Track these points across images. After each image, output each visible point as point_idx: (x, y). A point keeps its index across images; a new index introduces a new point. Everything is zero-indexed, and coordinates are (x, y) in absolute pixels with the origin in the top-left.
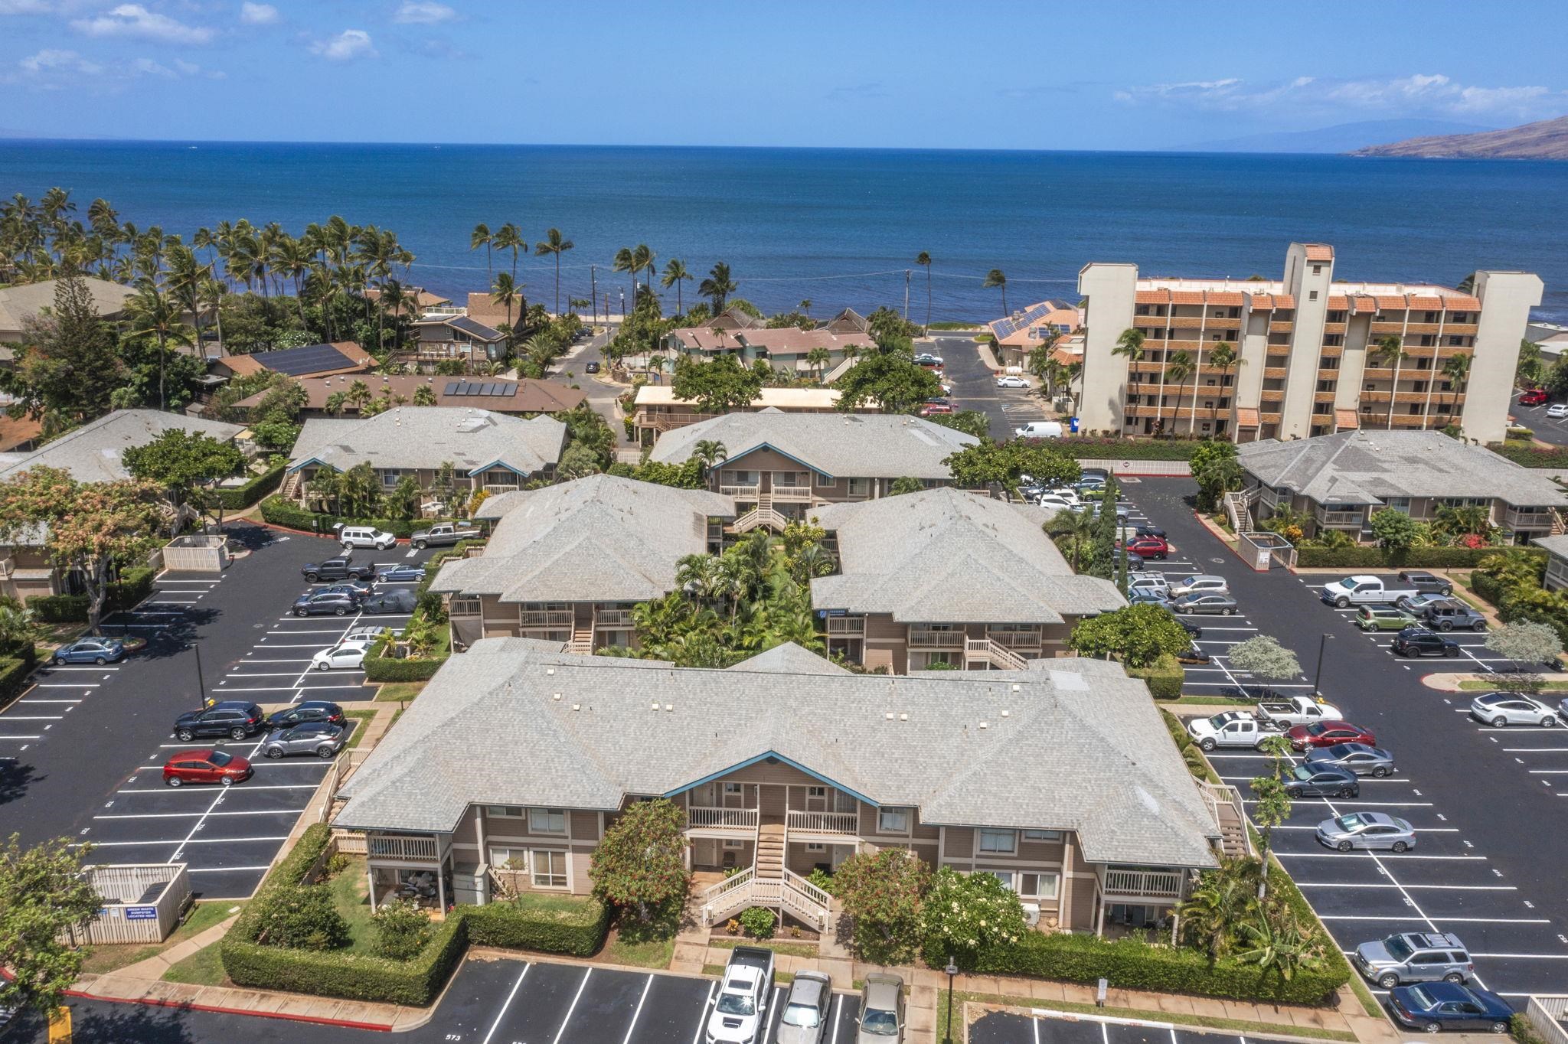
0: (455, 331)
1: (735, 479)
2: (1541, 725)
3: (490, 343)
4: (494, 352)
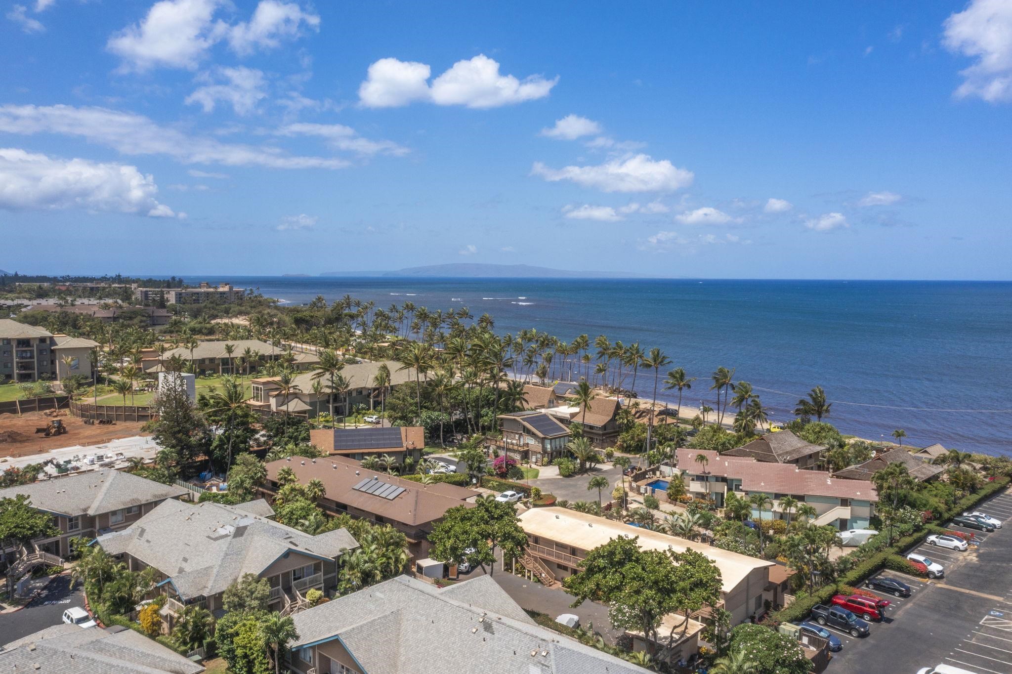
0: (524, 427)
3: (545, 438)
4: (549, 446)
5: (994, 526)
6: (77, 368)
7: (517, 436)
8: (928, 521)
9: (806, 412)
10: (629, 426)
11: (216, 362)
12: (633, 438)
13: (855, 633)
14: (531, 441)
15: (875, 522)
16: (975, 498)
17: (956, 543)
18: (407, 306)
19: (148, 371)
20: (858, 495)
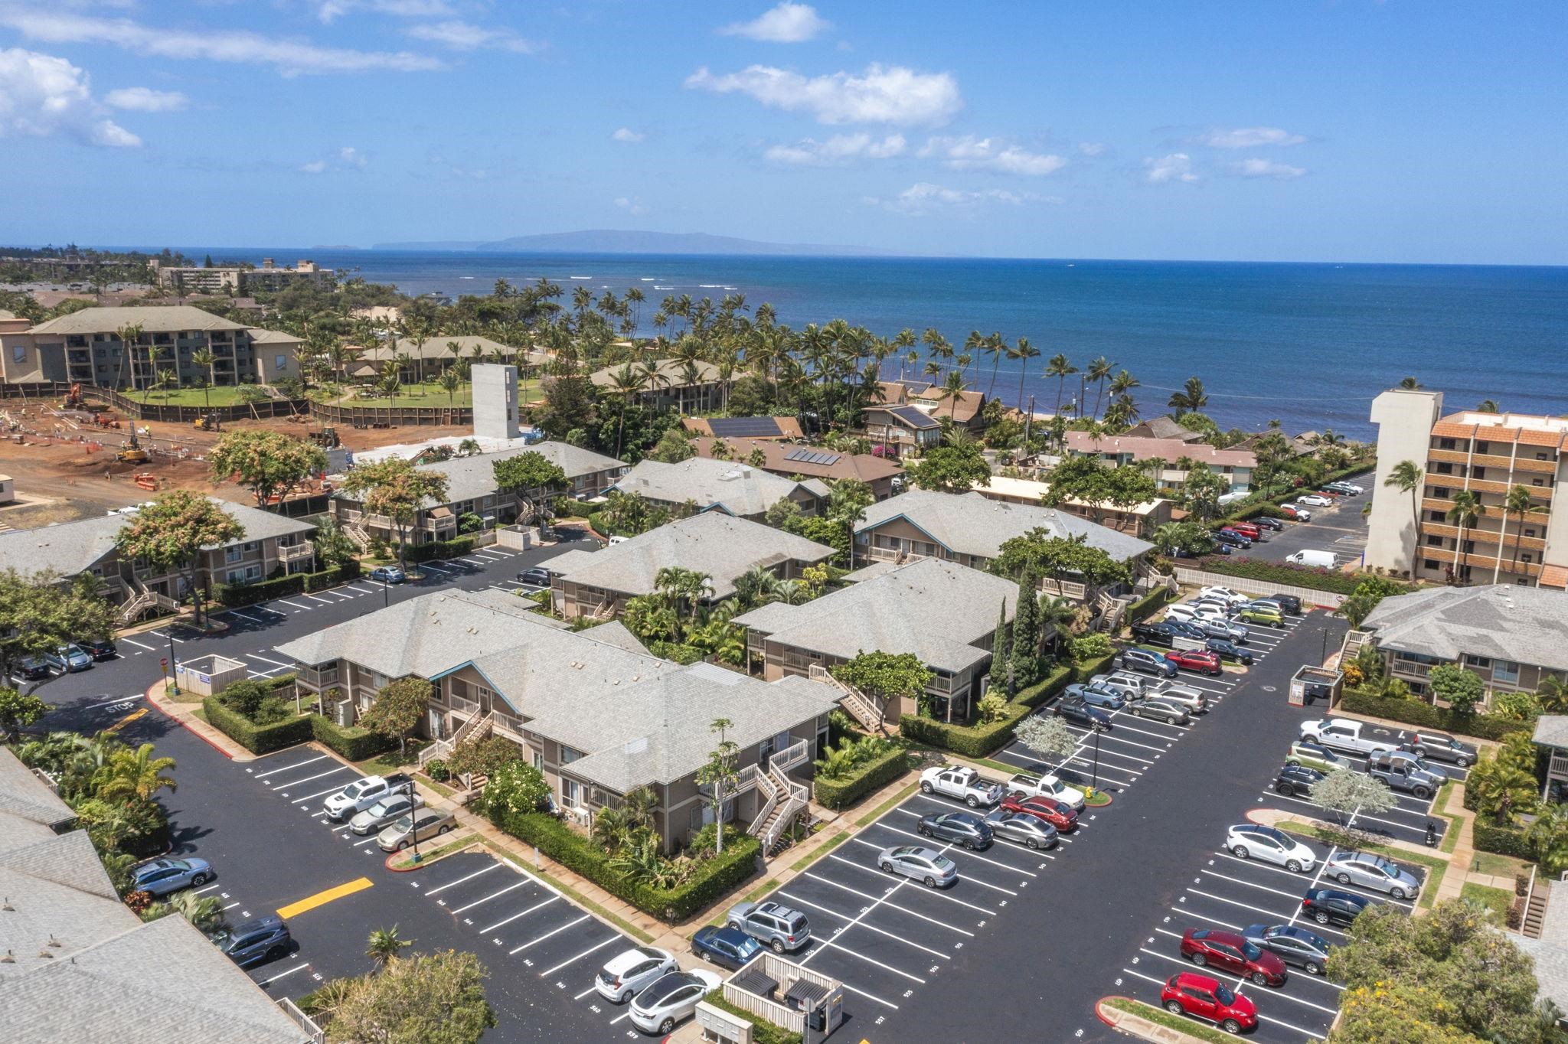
0: (894, 418)
1: (889, 543)
2: (1286, 867)
3: (918, 430)
4: (922, 438)
5: (1357, 492)
6: (284, 369)
7: (885, 429)
8: (1299, 484)
9: (1182, 405)
10: (996, 422)
11: (437, 364)
12: (1001, 433)
13: (1240, 546)
14: (902, 434)
15: (1253, 488)
16: (1344, 472)
17: (1322, 500)
18: (633, 294)
19: (357, 374)
20: (1240, 463)
